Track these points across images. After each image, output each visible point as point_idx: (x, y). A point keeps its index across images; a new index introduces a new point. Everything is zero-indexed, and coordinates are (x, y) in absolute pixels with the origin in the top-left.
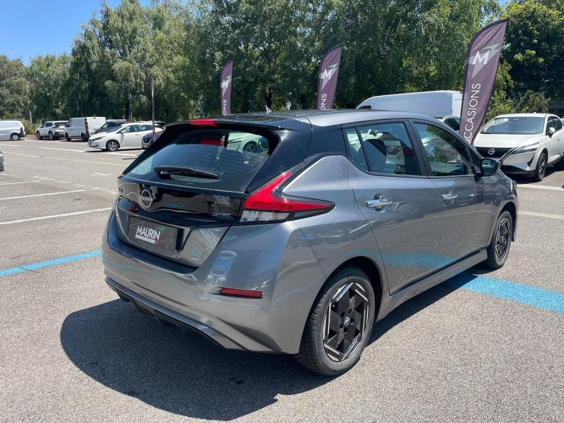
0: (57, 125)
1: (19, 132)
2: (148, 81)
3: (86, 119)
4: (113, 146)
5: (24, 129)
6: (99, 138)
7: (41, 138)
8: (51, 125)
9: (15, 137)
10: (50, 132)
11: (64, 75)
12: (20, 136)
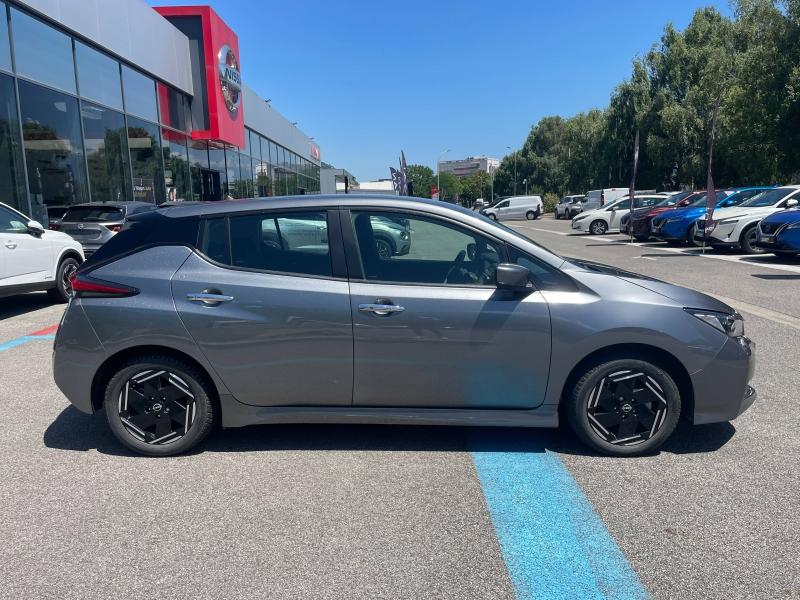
0: (575, 201)
1: (535, 210)
2: (704, 133)
3: (602, 192)
4: (597, 228)
5: (541, 205)
6: (583, 218)
7: (558, 217)
8: (569, 200)
9: (531, 216)
10: (567, 209)
11: (599, 133)
12: (536, 214)
